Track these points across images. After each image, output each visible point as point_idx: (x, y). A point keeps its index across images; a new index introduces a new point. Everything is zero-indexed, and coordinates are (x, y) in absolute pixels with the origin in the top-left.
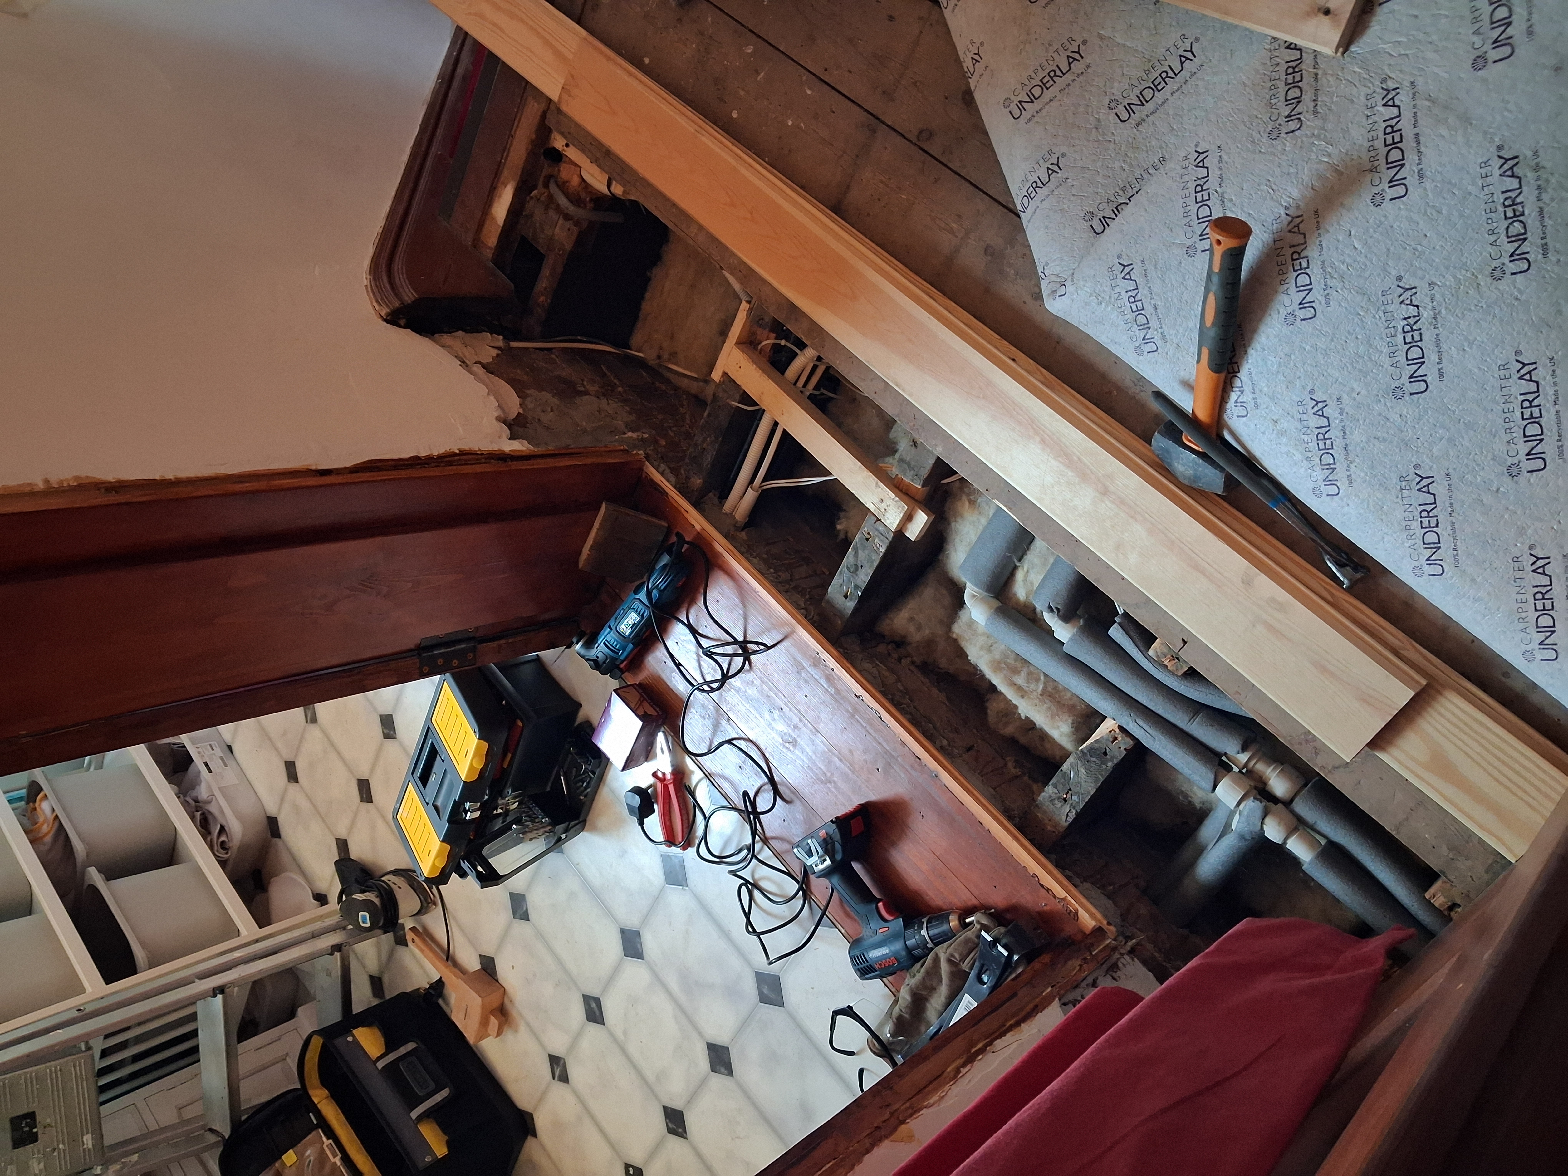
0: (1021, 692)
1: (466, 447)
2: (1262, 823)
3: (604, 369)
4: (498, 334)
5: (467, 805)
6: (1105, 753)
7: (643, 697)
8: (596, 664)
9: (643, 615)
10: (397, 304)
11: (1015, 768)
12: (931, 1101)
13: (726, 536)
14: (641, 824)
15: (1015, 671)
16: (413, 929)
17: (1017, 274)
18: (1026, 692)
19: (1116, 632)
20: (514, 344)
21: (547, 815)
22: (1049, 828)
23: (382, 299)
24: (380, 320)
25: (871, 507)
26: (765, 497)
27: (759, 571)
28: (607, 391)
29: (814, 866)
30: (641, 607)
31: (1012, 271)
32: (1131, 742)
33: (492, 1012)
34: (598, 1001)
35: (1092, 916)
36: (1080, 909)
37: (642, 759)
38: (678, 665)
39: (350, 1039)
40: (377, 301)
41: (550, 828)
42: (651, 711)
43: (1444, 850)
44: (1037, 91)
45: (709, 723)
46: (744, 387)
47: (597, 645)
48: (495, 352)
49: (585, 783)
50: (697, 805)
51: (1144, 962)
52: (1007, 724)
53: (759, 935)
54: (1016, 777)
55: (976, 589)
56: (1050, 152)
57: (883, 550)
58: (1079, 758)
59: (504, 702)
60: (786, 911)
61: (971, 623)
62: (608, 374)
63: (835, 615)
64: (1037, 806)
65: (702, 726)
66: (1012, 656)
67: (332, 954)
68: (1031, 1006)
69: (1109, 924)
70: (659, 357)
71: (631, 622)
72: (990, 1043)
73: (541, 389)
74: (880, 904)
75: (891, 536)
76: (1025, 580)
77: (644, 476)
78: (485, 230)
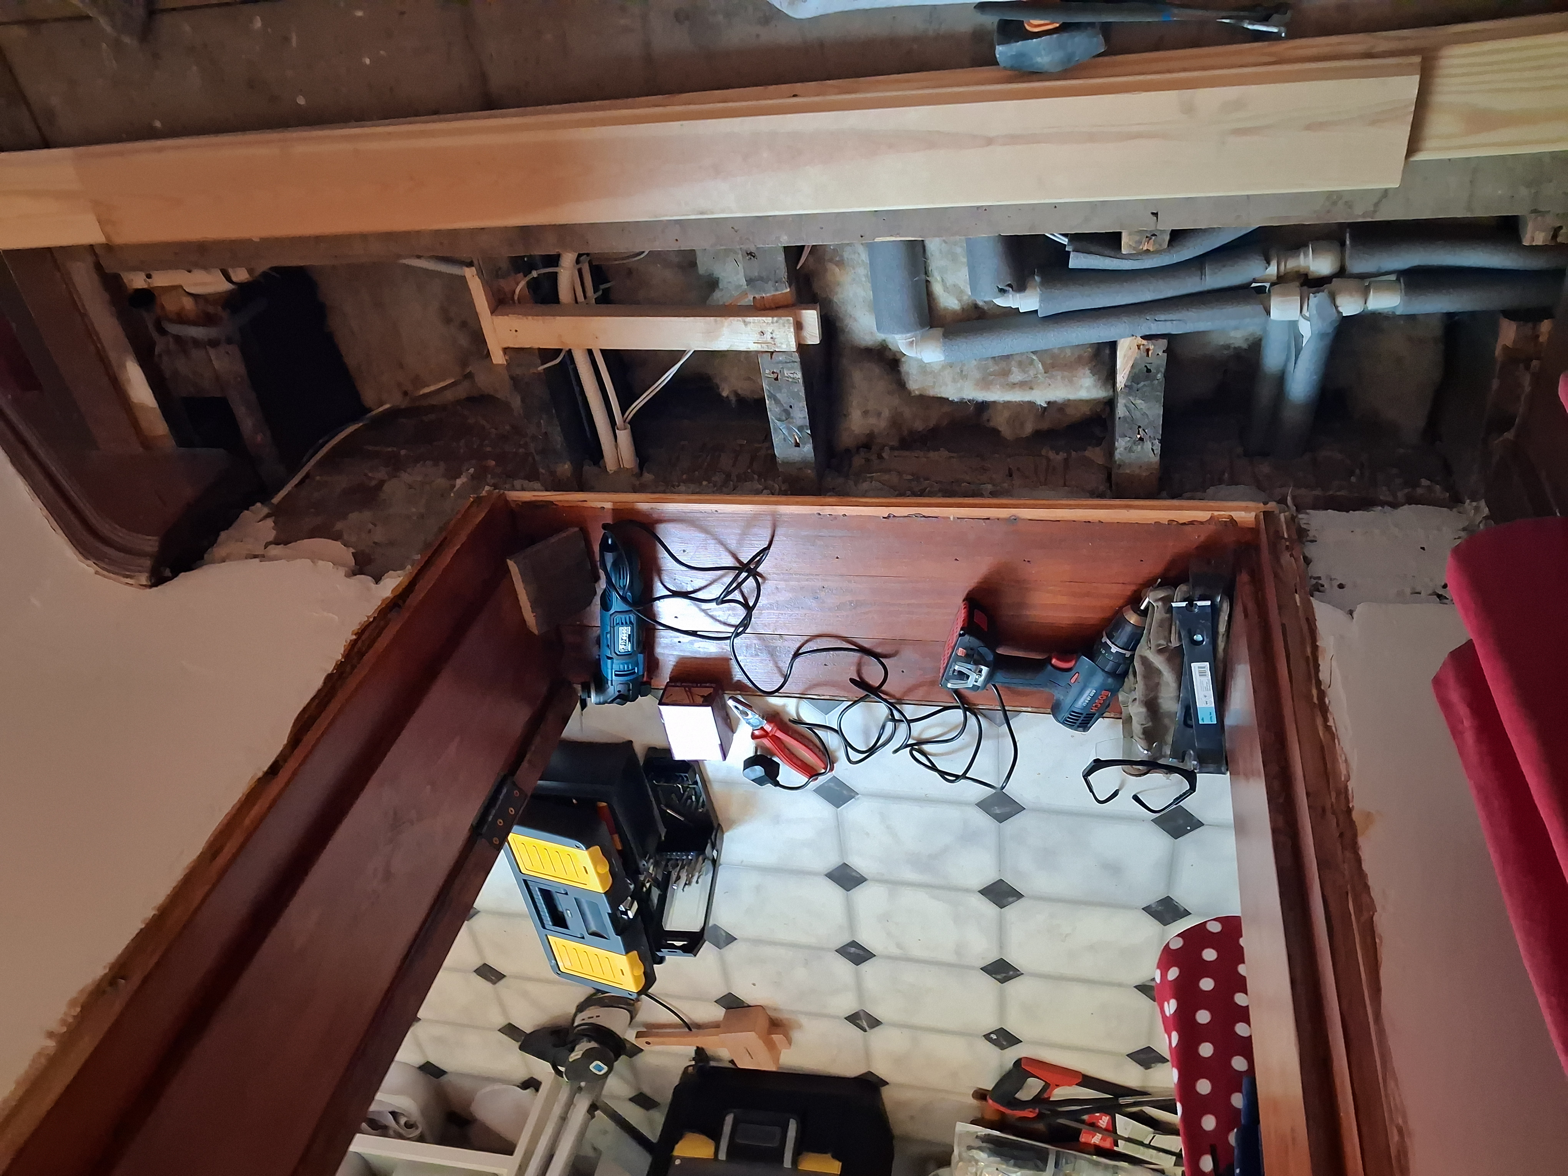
0: (1026, 385)
1: (356, 627)
2: (1336, 307)
3: (370, 448)
4: (253, 505)
5: (622, 908)
6: (1149, 371)
7: (687, 686)
8: (623, 698)
9: (631, 622)
10: (148, 563)
11: (1057, 454)
13: (635, 490)
14: (777, 784)
15: (1005, 373)
16: (639, 1035)
18: (1031, 381)
19: (1077, 261)
20: (276, 500)
21: (687, 850)
22: (1144, 474)
23: (128, 570)
24: (148, 590)
25: (754, 347)
26: (637, 426)
27: (693, 493)
28: (396, 465)
29: (975, 684)
30: (623, 617)
31: (721, 16)
32: (1165, 342)
33: (770, 1033)
34: (854, 944)
35: (1246, 509)
36: (1233, 514)
37: (730, 733)
38: (694, 634)
39: (678, 1162)
40: (127, 577)
41: (701, 858)
42: (706, 691)
43: (1524, 191)
45: (764, 656)
46: (536, 346)
47: (609, 682)
48: (270, 522)
49: (693, 797)
50: (812, 726)
51: (1315, 507)
52: (1022, 425)
53: (964, 776)
54: (1066, 460)
55: (909, 335)
57: (799, 375)
58: (1129, 394)
59: (574, 801)
60: (968, 738)
61: (924, 368)
62: (378, 448)
63: (801, 469)
64: (1120, 466)
65: (760, 662)
66: (990, 362)
67: (593, 1117)
68: (1303, 622)
69: (1265, 503)
70: (405, 393)
71: (625, 637)
72: (1319, 683)
73: (344, 516)
74: (1054, 661)
75: (796, 357)
76: (946, 289)
77: (513, 505)
78: (144, 424)
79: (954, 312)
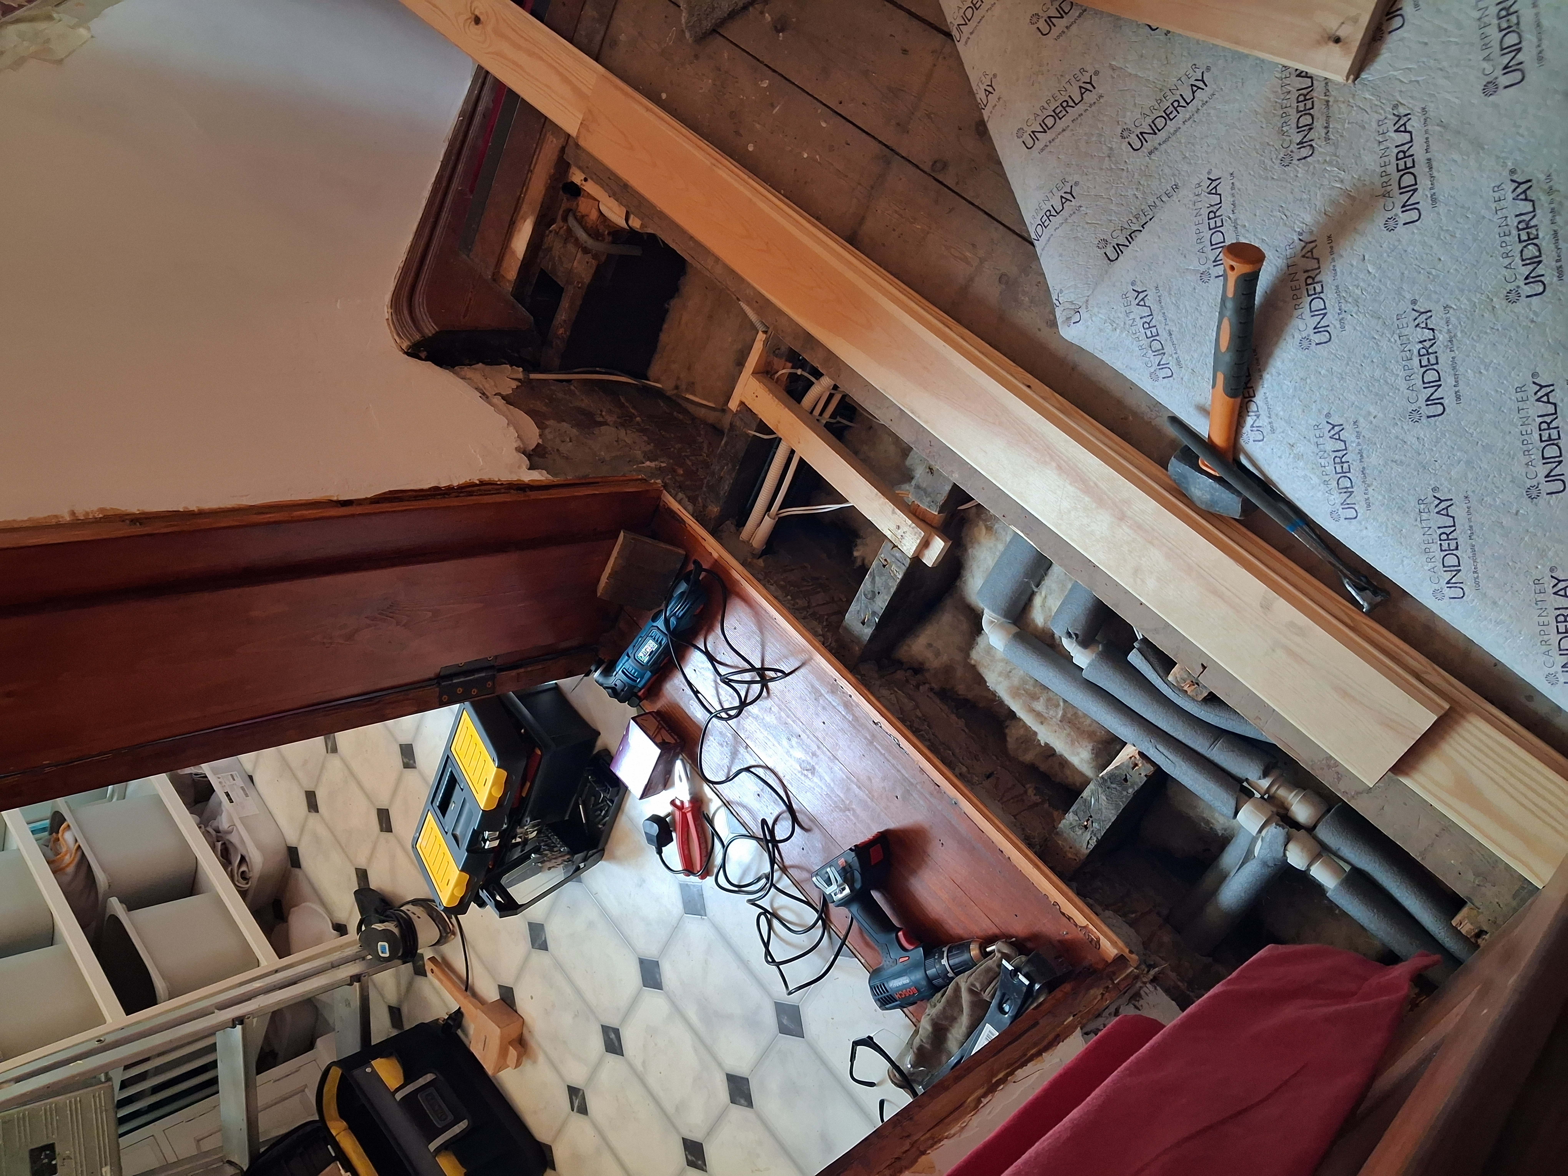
0: (1041, 718)
1: (485, 477)
2: (1285, 850)
3: (623, 400)
4: (517, 366)
5: (486, 834)
6: (1126, 780)
7: (661, 724)
8: (614, 692)
9: (660, 643)
10: (418, 337)
11: (1035, 795)
12: (952, 1132)
13: (743, 564)
14: (660, 852)
15: (1034, 697)
16: (432, 959)
17: (1031, 302)
18: (1045, 718)
19: (1135, 658)
20: (533, 376)
21: (566, 844)
22: (1070, 855)
23: (403, 332)
24: (401, 353)
25: (888, 534)
26: (781, 524)
27: (776, 598)
28: (625, 422)
29: (833, 895)
30: (659, 634)
31: (1027, 299)
32: (1152, 769)
33: (511, 1043)
34: (617, 1031)
35: (1114, 944)
36: (1101, 937)
37: (660, 787)
38: (696, 693)
39: (368, 1070)
40: (398, 335)
41: (568, 857)
42: (669, 739)
43: (1470, 876)
44: (1050, 122)
45: (726, 750)
46: (760, 415)
47: (615, 673)
48: (514, 385)
49: (604, 812)
50: (715, 833)
51: (1167, 991)
52: (1026, 750)
53: (778, 964)
54: (1036, 805)
55: (994, 615)
56: (1064, 181)
57: (900, 577)
58: (1100, 785)
59: (523, 731)
60: (805, 941)
61: (990, 649)
62: (626, 404)
63: (853, 642)
64: (1057, 833)
65: (720, 753)
66: (1032, 682)
67: (351, 984)
68: (1053, 1035)
69: (1131, 952)
70: (677, 387)
71: (649, 650)
72: (1012, 1073)
73: (561, 420)
74: (900, 934)
75: (907, 562)
76: (1043, 606)
77: (661, 504)
78: (505, 264)
79: (1036, 626)
